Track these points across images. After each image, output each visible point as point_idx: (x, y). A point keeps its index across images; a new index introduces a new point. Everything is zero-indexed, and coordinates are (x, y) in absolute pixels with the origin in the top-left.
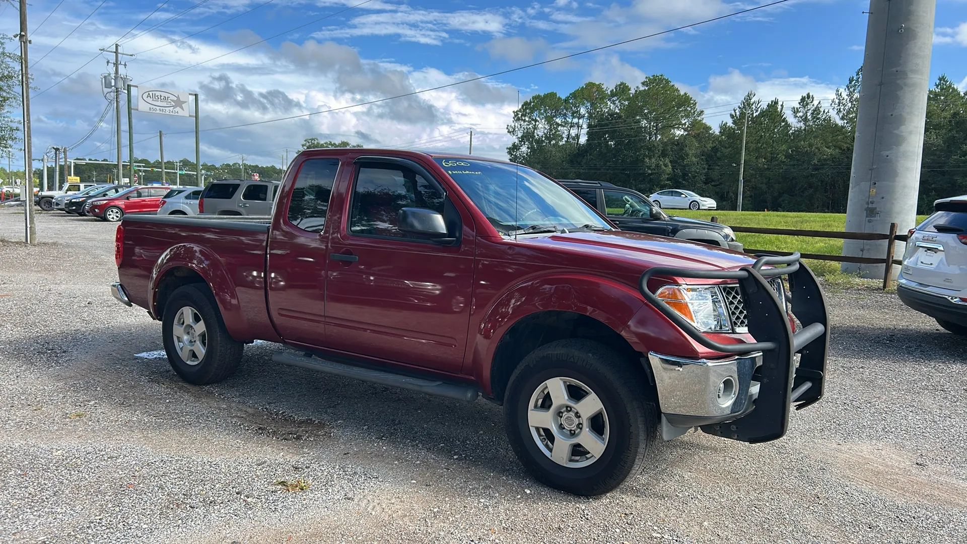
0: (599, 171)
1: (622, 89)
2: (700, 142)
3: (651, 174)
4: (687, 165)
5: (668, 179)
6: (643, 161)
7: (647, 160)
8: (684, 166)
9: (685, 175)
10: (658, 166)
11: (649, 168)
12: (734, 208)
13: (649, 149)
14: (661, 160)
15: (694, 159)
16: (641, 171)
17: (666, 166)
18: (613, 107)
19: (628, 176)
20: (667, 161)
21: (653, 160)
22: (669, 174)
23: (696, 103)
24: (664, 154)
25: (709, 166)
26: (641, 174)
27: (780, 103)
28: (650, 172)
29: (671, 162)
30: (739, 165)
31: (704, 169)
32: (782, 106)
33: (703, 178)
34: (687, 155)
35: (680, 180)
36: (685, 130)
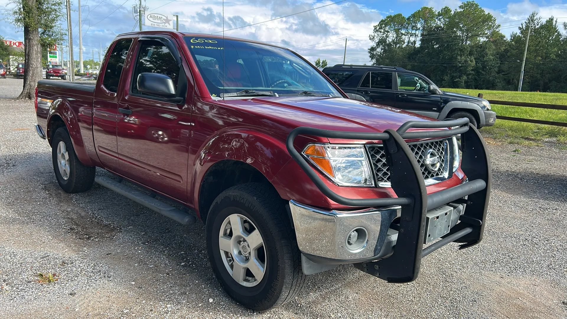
0: (426, 64)
1: (446, 11)
2: (496, 45)
3: (461, 67)
4: (486, 61)
5: (472, 70)
6: (456, 58)
7: (459, 57)
8: (484, 62)
9: (484, 67)
10: (466, 61)
11: (460, 62)
12: (516, 89)
13: (461, 50)
14: (468, 58)
15: (491, 57)
16: (454, 65)
17: (471, 61)
18: (440, 23)
19: (446, 67)
20: (473, 58)
21: (463, 57)
22: (473, 67)
23: (495, 20)
24: (471, 54)
25: (501, 61)
26: (454, 67)
27: (555, 20)
28: (460, 65)
29: (475, 59)
30: (522, 61)
31: (498, 63)
32: (556, 21)
33: (496, 69)
34: (487, 54)
35: (481, 71)
36: (487, 37)
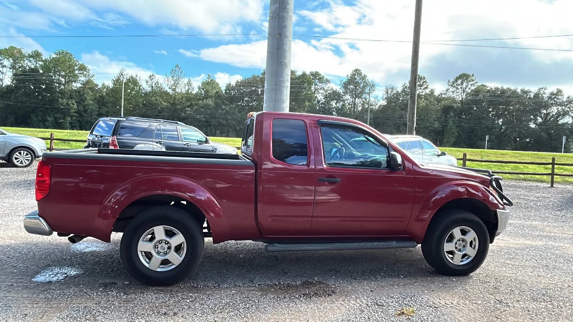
0: (24, 104)
1: (36, 55)
2: (92, 92)
3: (63, 109)
4: (87, 105)
5: (75, 112)
6: (57, 101)
7: (60, 100)
8: (85, 106)
9: (85, 111)
10: (67, 104)
11: (62, 104)
13: (62, 94)
14: (69, 101)
15: (91, 102)
16: (56, 107)
17: (73, 104)
19: (47, 109)
20: (73, 101)
21: (64, 100)
22: (75, 109)
23: (89, 70)
24: (71, 97)
25: (100, 106)
26: (55, 108)
27: (138, 76)
28: (63, 107)
29: (76, 102)
30: (121, 107)
31: (97, 108)
32: (140, 78)
33: (96, 113)
34: (86, 99)
35: (83, 113)
36: (81, 84)
